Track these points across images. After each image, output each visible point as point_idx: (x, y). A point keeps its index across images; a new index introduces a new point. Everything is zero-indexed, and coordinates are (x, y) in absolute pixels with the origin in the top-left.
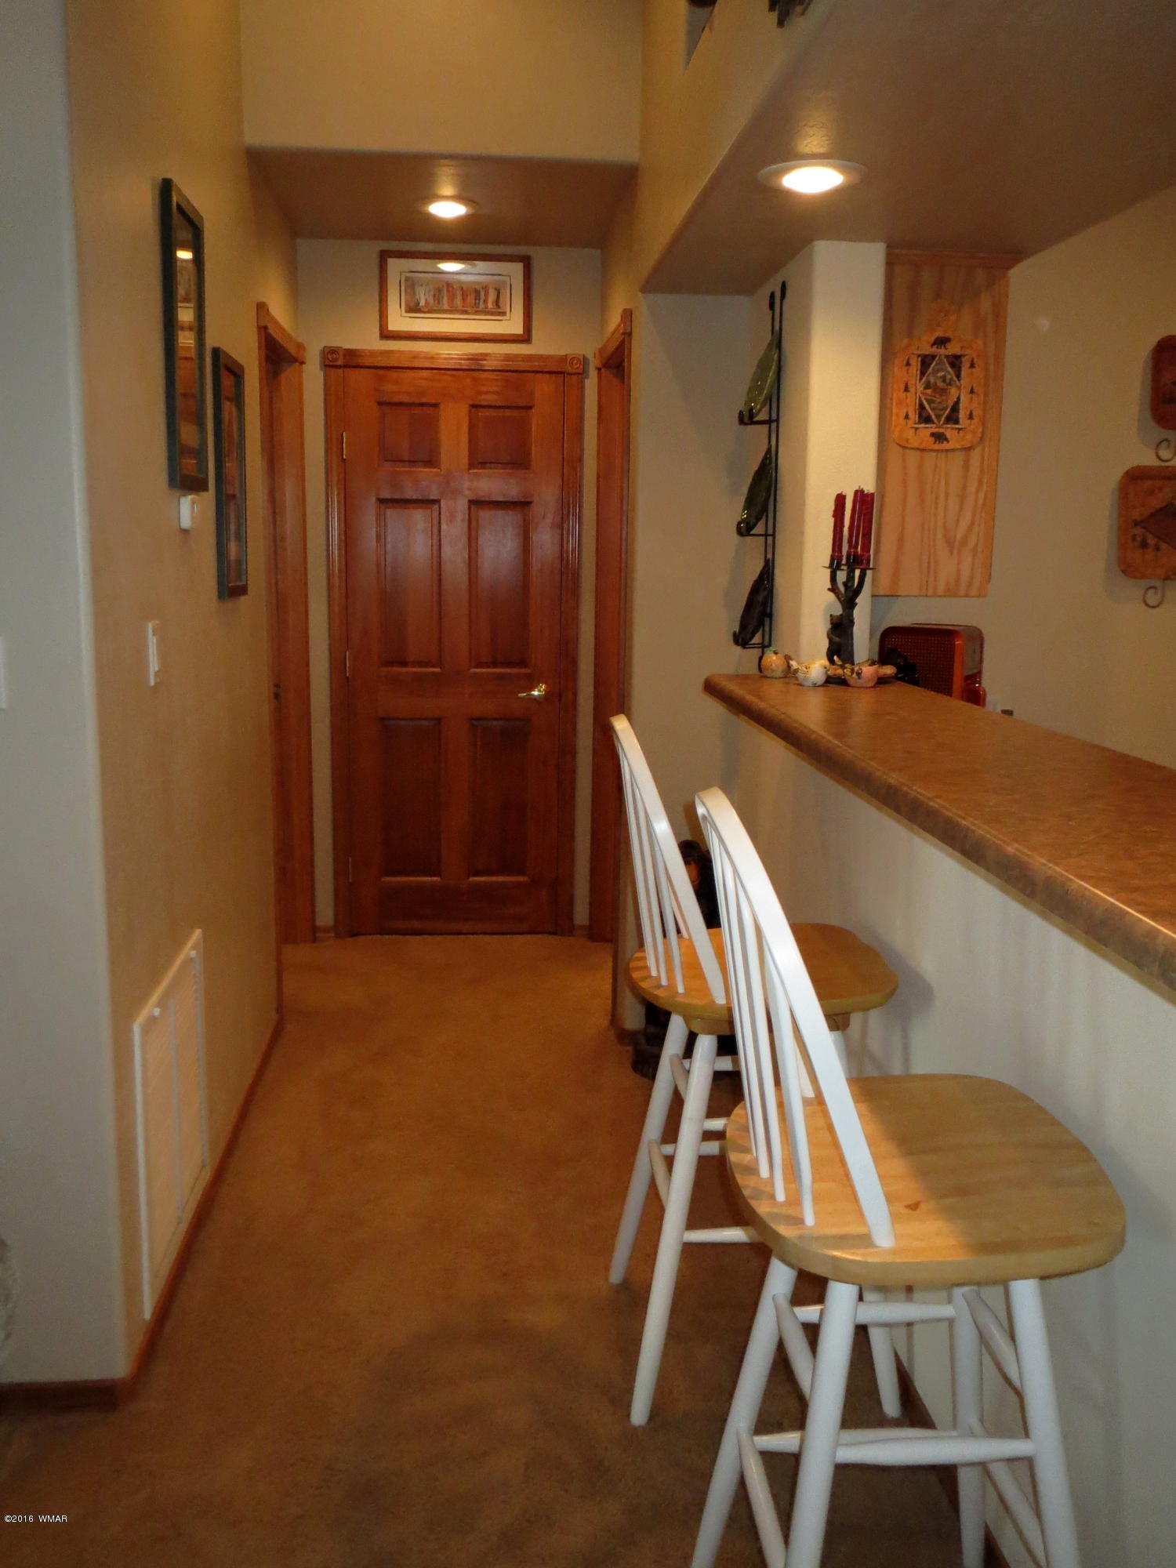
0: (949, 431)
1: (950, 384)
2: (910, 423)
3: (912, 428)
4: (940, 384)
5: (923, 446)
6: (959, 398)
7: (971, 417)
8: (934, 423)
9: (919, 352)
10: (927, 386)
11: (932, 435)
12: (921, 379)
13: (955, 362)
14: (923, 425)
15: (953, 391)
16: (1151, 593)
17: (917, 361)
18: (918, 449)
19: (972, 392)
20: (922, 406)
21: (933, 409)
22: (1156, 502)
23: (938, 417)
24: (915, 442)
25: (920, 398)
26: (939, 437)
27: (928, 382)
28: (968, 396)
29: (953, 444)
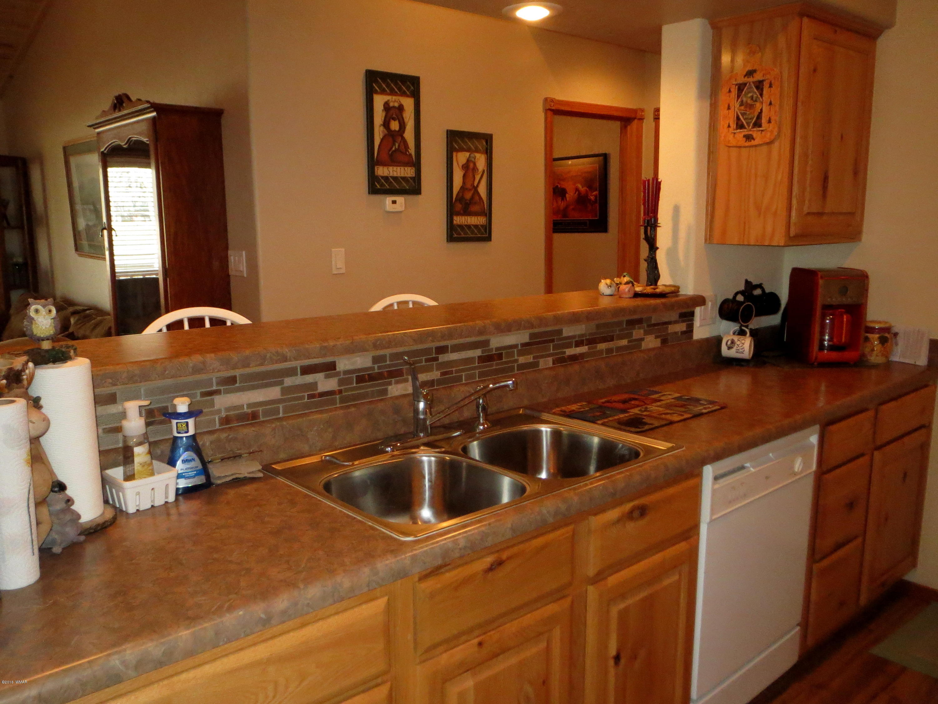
0: (755, 133)
1: (756, 101)
2: (731, 130)
3: (732, 133)
4: (749, 101)
5: (739, 144)
6: (761, 110)
7: (769, 121)
8: (745, 128)
9: (736, 83)
10: (742, 104)
12: (737, 100)
13: (759, 85)
14: (738, 131)
15: (758, 105)
17: (735, 89)
18: (736, 147)
19: (771, 104)
20: (738, 118)
21: (745, 119)
23: (748, 124)
24: (733, 143)
25: (737, 112)
26: (749, 138)
27: (742, 101)
28: (768, 107)
29: (757, 141)
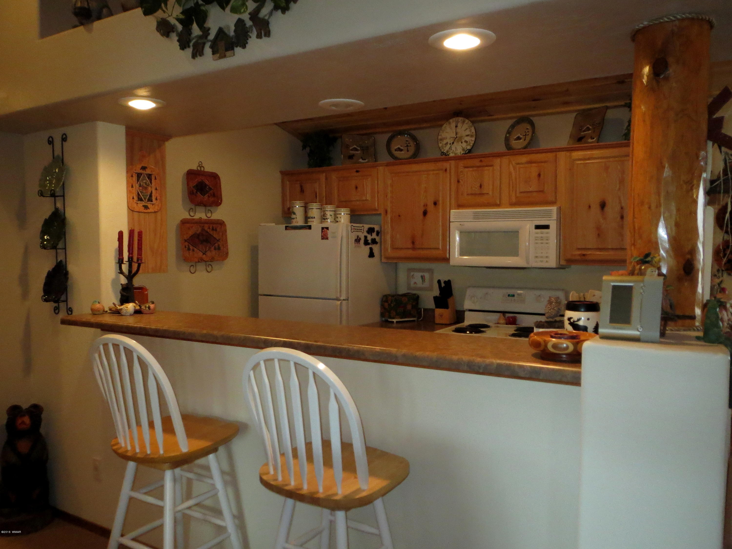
0: (149, 205)
1: (148, 186)
2: (135, 200)
3: (136, 203)
4: (144, 185)
5: (141, 210)
6: (152, 192)
7: (156, 199)
8: (143, 201)
9: (136, 172)
10: (140, 186)
11: (144, 206)
12: (137, 183)
13: (149, 177)
14: (139, 202)
15: (149, 188)
16: (192, 267)
17: (136, 175)
18: (137, 212)
19: (156, 189)
20: (138, 194)
21: (143, 196)
22: (191, 233)
23: (145, 199)
24: (137, 209)
25: (138, 191)
26: (146, 207)
27: (140, 184)
28: (155, 191)
29: (151, 210)
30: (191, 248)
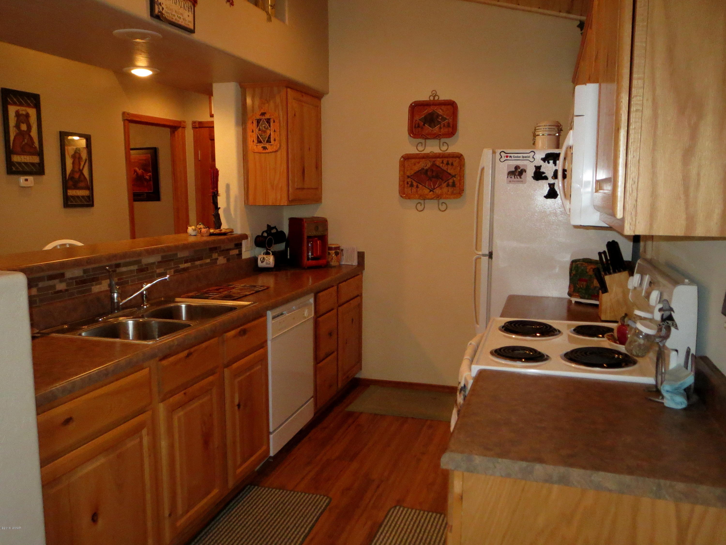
0: (267, 145)
1: (267, 129)
2: (255, 143)
3: (255, 145)
4: (263, 129)
5: (260, 151)
6: (270, 134)
7: (275, 140)
8: (262, 143)
9: (256, 118)
10: (260, 130)
11: (262, 147)
12: (257, 128)
13: (268, 121)
14: (258, 144)
15: (268, 132)
16: (419, 205)
17: (256, 121)
18: (258, 153)
19: (275, 131)
20: (258, 137)
21: (262, 138)
22: (417, 168)
23: (264, 141)
24: (256, 150)
25: (257, 135)
26: (265, 148)
27: (260, 129)
28: (274, 133)
29: (269, 150)
30: (414, 184)
